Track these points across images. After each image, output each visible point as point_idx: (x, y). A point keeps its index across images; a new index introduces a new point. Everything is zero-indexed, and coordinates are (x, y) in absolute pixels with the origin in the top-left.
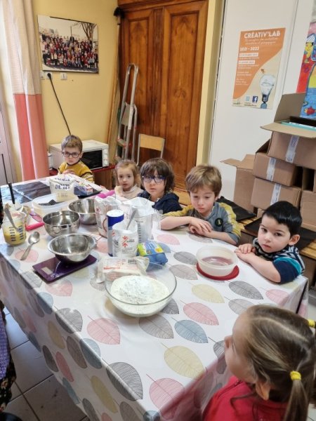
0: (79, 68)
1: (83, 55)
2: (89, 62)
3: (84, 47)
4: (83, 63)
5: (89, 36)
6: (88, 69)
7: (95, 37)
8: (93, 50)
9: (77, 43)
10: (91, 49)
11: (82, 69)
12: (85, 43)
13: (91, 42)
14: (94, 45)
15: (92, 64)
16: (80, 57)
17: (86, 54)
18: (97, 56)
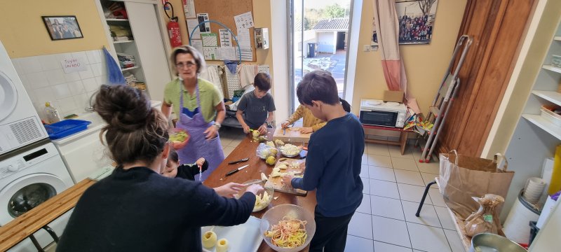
0: (408, 41)
1: (415, 29)
2: (420, 35)
3: (417, 22)
4: (412, 37)
5: (425, 12)
6: (418, 41)
7: (432, 11)
8: (427, 24)
9: (410, 19)
10: (425, 23)
11: (410, 41)
12: (419, 19)
13: (426, 17)
14: (429, 19)
15: (423, 36)
16: (411, 32)
17: (418, 28)
18: (431, 28)
